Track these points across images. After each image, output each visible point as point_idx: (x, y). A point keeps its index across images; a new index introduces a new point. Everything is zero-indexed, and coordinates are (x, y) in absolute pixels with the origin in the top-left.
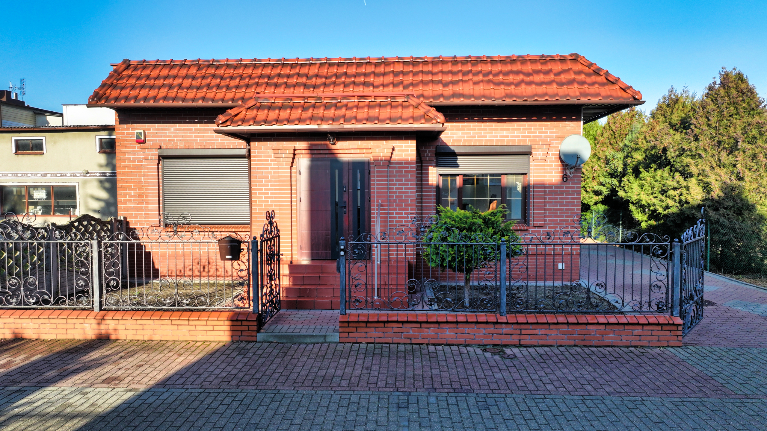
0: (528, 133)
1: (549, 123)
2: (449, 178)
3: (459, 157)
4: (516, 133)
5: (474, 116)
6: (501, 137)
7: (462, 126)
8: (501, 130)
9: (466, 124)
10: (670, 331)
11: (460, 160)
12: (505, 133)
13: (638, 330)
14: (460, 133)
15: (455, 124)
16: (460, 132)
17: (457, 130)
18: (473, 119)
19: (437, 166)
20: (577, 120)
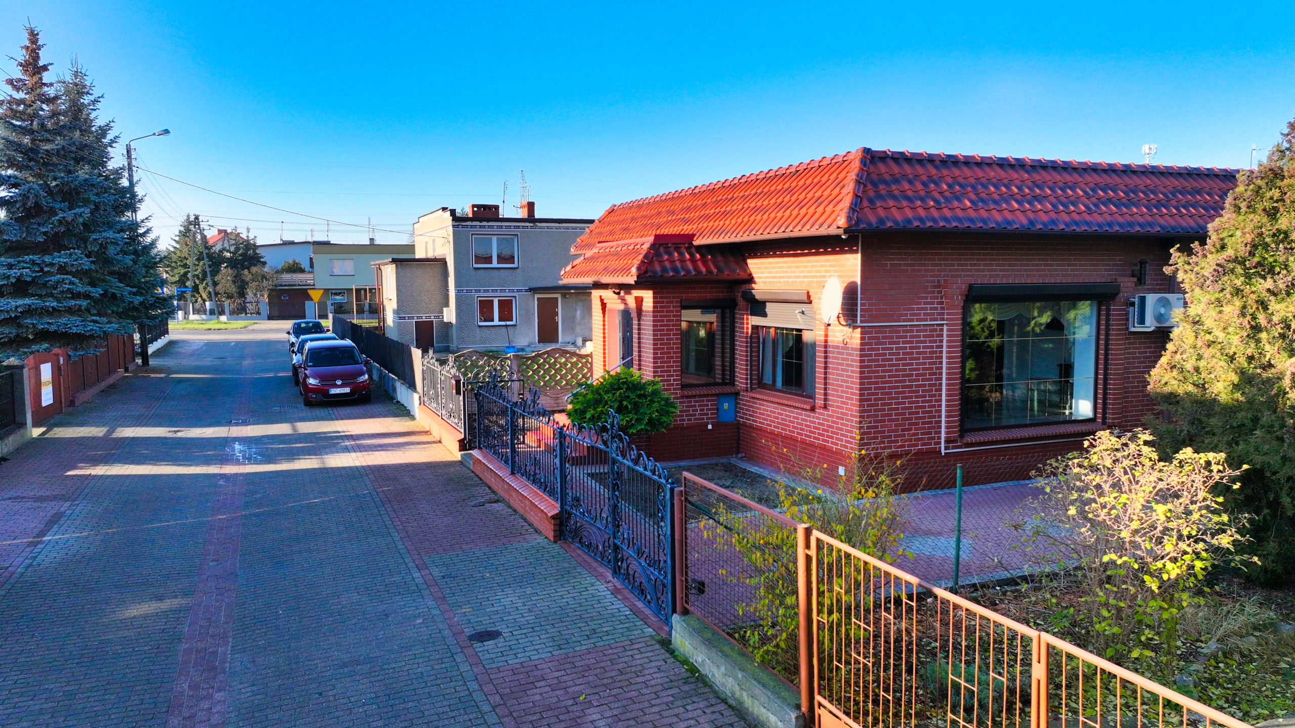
1: (832, 257)
2: (766, 331)
3: (766, 305)
10: (550, 522)
19: (751, 315)
20: (856, 252)
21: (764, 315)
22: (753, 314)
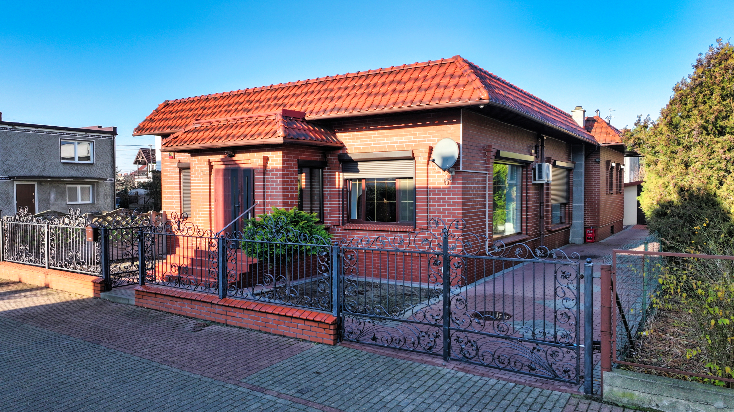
0: (414, 138)
1: (432, 128)
2: (358, 182)
3: (359, 163)
4: (404, 139)
5: (370, 125)
6: (392, 143)
7: (361, 135)
8: (392, 136)
9: (364, 133)
10: (324, 329)
11: (360, 165)
12: (395, 139)
13: (301, 324)
14: (359, 142)
15: (355, 133)
16: (359, 140)
17: (357, 138)
18: (369, 128)
19: (343, 172)
20: (458, 122)
21: (357, 171)
22: (344, 171)
